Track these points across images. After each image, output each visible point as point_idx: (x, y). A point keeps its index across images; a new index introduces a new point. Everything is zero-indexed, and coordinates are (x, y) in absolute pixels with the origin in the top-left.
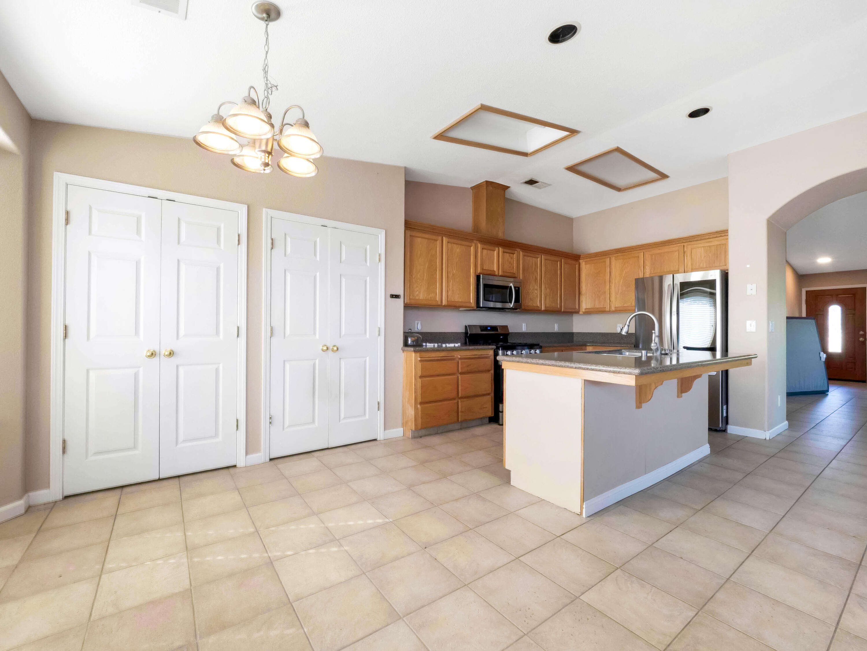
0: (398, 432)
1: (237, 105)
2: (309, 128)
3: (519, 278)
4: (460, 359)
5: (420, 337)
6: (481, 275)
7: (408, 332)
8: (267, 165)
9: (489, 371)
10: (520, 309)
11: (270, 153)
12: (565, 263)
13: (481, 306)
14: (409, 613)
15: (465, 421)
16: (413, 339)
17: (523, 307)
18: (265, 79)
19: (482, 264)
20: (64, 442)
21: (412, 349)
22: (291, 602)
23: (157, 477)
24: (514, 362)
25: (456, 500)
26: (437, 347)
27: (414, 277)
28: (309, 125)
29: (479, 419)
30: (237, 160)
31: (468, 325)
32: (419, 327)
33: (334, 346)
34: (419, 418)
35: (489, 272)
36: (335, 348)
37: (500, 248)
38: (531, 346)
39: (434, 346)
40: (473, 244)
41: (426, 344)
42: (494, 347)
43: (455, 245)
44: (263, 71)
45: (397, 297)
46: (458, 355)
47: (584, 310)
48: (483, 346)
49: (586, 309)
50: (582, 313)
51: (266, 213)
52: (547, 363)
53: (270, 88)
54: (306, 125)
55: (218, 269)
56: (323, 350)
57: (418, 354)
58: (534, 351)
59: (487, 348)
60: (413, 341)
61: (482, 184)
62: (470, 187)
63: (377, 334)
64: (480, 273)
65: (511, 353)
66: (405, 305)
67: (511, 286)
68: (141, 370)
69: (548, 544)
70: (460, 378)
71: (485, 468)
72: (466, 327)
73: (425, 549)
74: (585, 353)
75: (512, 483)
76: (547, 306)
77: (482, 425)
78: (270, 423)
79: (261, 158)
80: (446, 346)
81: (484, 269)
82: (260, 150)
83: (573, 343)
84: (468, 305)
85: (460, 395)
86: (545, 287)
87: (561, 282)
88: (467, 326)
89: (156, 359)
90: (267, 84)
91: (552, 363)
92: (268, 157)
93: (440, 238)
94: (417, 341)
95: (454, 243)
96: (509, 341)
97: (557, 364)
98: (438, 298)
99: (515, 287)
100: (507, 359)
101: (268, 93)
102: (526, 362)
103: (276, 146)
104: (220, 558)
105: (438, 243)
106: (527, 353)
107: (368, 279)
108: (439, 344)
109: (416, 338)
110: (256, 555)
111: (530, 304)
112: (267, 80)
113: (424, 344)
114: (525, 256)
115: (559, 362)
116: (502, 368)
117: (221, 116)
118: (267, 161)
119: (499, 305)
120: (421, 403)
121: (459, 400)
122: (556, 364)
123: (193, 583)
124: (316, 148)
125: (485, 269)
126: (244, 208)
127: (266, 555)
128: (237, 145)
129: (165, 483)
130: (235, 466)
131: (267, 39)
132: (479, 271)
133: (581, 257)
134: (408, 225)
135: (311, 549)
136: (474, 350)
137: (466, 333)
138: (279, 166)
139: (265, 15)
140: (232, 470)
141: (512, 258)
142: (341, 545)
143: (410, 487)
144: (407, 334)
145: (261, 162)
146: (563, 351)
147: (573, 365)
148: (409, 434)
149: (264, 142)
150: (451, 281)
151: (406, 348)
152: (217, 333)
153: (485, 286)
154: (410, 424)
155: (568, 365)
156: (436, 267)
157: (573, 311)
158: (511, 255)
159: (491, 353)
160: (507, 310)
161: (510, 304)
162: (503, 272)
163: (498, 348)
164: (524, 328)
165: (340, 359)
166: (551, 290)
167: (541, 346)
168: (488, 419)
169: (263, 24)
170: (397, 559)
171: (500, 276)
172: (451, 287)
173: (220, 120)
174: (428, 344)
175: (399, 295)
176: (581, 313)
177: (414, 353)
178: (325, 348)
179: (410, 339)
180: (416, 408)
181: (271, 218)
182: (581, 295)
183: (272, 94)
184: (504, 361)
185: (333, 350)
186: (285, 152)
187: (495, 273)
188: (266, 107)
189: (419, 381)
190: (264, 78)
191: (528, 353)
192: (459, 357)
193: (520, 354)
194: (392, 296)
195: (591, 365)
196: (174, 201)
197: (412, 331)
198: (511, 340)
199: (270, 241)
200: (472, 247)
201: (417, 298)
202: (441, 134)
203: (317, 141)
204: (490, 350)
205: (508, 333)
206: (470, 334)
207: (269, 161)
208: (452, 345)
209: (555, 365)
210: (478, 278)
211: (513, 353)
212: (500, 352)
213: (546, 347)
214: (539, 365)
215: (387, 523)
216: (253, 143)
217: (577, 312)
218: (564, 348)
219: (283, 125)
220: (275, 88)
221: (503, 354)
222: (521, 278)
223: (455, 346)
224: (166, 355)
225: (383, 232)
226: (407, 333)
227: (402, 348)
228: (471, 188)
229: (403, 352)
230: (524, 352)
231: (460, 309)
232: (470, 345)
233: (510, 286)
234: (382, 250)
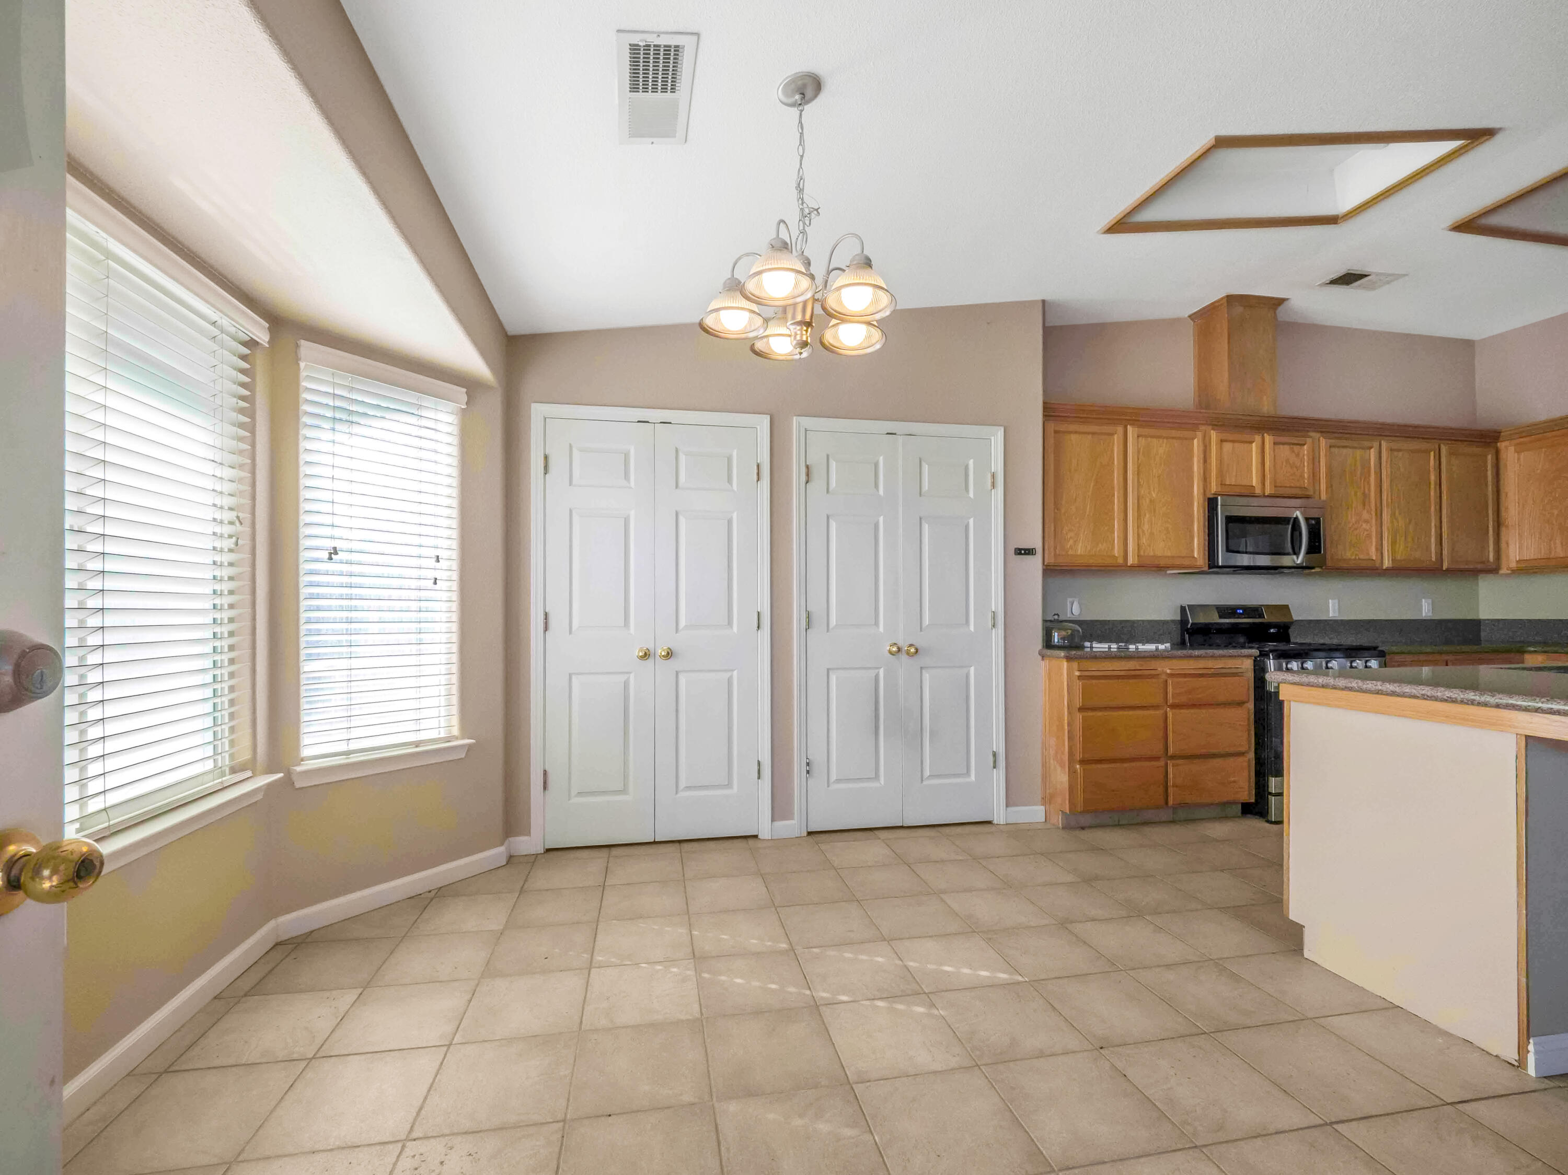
0: (1034, 813)
1: (760, 256)
2: (871, 267)
3: (1317, 497)
4: (1171, 675)
5: (1079, 631)
6: (1219, 497)
7: (1053, 619)
8: (804, 344)
9: (1241, 704)
10: (1321, 567)
11: (809, 324)
12: (1451, 454)
13: (1220, 564)
14: (1071, 1167)
15: (1183, 805)
16: (1064, 633)
17: (1329, 563)
18: (800, 202)
19: (1221, 474)
20: (545, 773)
21: (1062, 654)
22: (851, 1082)
23: (652, 840)
24: (1312, 686)
25: (1168, 966)
26: (1116, 650)
27: (1063, 511)
28: (872, 263)
29: (1218, 804)
30: (759, 346)
31: (1188, 605)
32: (1076, 610)
33: (911, 645)
34: (1079, 792)
35: (1237, 490)
36: (913, 650)
37: (1265, 435)
38: (1352, 652)
39: (1110, 648)
40: (1199, 434)
41: (1091, 645)
42: (1255, 652)
43: (1155, 440)
44: (797, 190)
45: (1029, 552)
46: (1166, 668)
47: (1513, 565)
48: (1225, 651)
49: (1518, 562)
50: (1509, 572)
51: (797, 423)
52: (1407, 691)
53: (808, 214)
54: (868, 263)
55: (730, 522)
56: (890, 652)
57: (1075, 665)
58: (1364, 661)
59: (1236, 654)
60: (1063, 639)
61: (1217, 304)
62: (1187, 316)
63: (990, 624)
64: (1216, 494)
65: (1300, 665)
66: (1045, 567)
67: (1297, 515)
68: (632, 676)
69: (1415, 1114)
70: (1170, 715)
71: (1239, 912)
72: (1183, 609)
73: (1101, 1050)
74: (1524, 669)
75: (1307, 954)
76: (1399, 557)
77: (1226, 818)
78: (808, 772)
79: (796, 334)
80: (1137, 649)
81: (1225, 485)
82: (795, 321)
83: (1480, 644)
84: (1186, 562)
85: (1171, 751)
86: (1393, 515)
87: (1438, 500)
88: (1185, 607)
89: (649, 663)
90: (802, 210)
91: (1423, 692)
92: (807, 331)
93: (1120, 429)
94: (1071, 637)
95: (1152, 437)
96: (1292, 640)
97: (1439, 694)
98: (1117, 551)
99: (1307, 519)
100: (1293, 680)
101: (804, 224)
102: (1346, 687)
103: (818, 310)
104: (739, 981)
105: (1117, 439)
106: (1342, 667)
107: (971, 521)
108: (1120, 644)
109: (1070, 632)
110: (792, 989)
111: (1349, 554)
112: (802, 204)
113: (1087, 644)
114: (1334, 446)
115: (1443, 689)
116: (1281, 698)
117: (737, 279)
118: (804, 339)
119: (1263, 560)
120: (1082, 762)
121: (1169, 762)
122: (1435, 695)
123: (704, 1010)
124: (884, 299)
125: (1228, 483)
126: (766, 420)
127: (808, 992)
128: (759, 321)
129: (661, 847)
130: (756, 837)
131: (802, 134)
132: (1214, 488)
133: (1502, 434)
134: (1050, 412)
135: (881, 999)
136: (1204, 657)
137: (1183, 622)
138: (822, 343)
139: (797, 97)
140: (751, 842)
141: (1298, 455)
142: (933, 1005)
143: (1064, 924)
144: (1049, 624)
145: (795, 342)
146: (1449, 663)
147: (1488, 699)
148: (1058, 820)
149: (800, 307)
150: (1147, 516)
151: (1049, 652)
152: (730, 623)
153: (1230, 520)
154: (1059, 800)
155: (1473, 697)
156: (1113, 488)
157: (1479, 566)
158: (1296, 448)
159: (1248, 664)
160: (1286, 571)
161: (1295, 557)
162: (1275, 487)
163: (1264, 654)
164: (1333, 611)
165: (921, 668)
166: (1410, 521)
167: (1383, 651)
168: (1240, 807)
169: (795, 111)
170: (1041, 1055)
171: (1269, 496)
172: (1146, 527)
173: (736, 287)
174: (1095, 645)
175: (1033, 549)
176: (1503, 571)
177: (1067, 661)
178: (895, 649)
179: (1056, 634)
180: (1072, 772)
181: (806, 430)
182: (1503, 530)
183: (810, 224)
184: (1285, 683)
185: (908, 653)
186: (831, 316)
187: (1255, 490)
188: (802, 249)
189: (1079, 717)
190: (798, 200)
191: (1345, 667)
192: (1168, 671)
193: (1324, 668)
194: (1019, 552)
195: (1548, 700)
196: (670, 423)
197: (1061, 618)
198: (1297, 638)
199: (804, 470)
200: (1195, 441)
201: (1070, 552)
202: (1120, 220)
203: (886, 288)
204: (1244, 658)
205: (1291, 621)
206: (1192, 624)
207: (807, 338)
208: (1151, 647)
209: (1431, 697)
210: (1212, 504)
211: (1305, 665)
212: (1271, 663)
213: (1394, 653)
214: (1384, 695)
215: (1019, 983)
216: (783, 312)
217: (1493, 570)
218: (1450, 657)
219: (829, 272)
220: (815, 212)
221: (1279, 669)
222: (1324, 496)
223: (1157, 649)
224: (663, 656)
225: (1000, 432)
226: (1051, 621)
227: (1039, 651)
228: (1190, 316)
229: (1043, 660)
230: (1334, 664)
231: (1169, 572)
232: (1192, 647)
233: (1295, 516)
234: (997, 465)
